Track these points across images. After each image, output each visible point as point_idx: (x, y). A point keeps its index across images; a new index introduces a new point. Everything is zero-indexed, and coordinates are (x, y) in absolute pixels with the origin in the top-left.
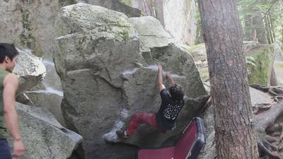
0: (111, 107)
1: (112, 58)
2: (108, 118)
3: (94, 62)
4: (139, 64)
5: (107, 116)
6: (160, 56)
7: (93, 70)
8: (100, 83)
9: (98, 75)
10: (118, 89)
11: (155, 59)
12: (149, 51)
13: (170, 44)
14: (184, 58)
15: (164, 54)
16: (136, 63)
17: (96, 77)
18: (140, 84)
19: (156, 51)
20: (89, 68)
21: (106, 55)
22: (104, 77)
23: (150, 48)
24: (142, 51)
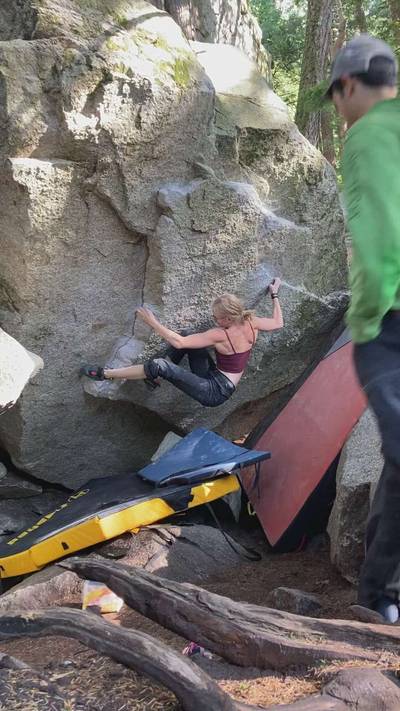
0: (114, 294)
2: (101, 326)
3: (88, 142)
4: (206, 167)
5: (98, 319)
6: (257, 156)
7: (81, 166)
8: (97, 211)
9: (94, 186)
10: (140, 241)
11: (244, 165)
12: (233, 134)
13: (285, 125)
14: (314, 171)
15: (269, 153)
16: (199, 164)
17: (89, 190)
18: (200, 232)
19: (250, 139)
20: (71, 159)
21: (124, 122)
22: (109, 194)
23: (237, 127)
24: (216, 133)
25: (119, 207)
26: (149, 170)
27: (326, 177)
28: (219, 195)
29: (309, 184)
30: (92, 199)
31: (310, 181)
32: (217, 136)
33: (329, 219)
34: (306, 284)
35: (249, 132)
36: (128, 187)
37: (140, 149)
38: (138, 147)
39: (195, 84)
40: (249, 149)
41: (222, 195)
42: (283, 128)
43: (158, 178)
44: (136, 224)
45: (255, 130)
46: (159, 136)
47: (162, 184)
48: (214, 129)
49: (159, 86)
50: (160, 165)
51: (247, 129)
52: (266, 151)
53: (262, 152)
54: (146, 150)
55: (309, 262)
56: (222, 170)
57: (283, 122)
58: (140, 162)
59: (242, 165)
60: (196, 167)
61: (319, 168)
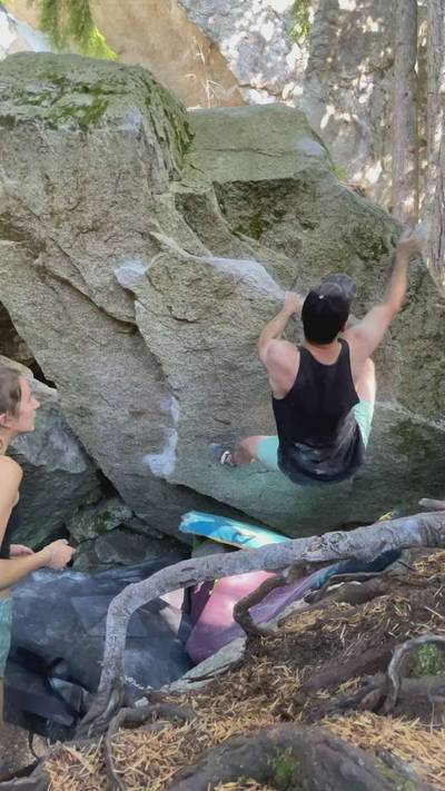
1: (60, 205)
2: (138, 414)
3: (7, 215)
4: (160, 236)
5: (132, 406)
6: (267, 224)
7: (23, 246)
8: (66, 296)
9: (44, 267)
10: (133, 330)
11: (244, 236)
12: (203, 191)
13: (304, 172)
14: (370, 238)
15: (285, 218)
16: (152, 233)
17: (43, 272)
18: (186, 321)
19: (245, 199)
20: (9, 238)
21: (34, 187)
22: (65, 276)
23: (214, 183)
24: (175, 191)
25: (82, 289)
28: (190, 273)
29: (365, 259)
31: (365, 253)
32: (177, 194)
33: (421, 311)
34: (399, 400)
35: (239, 188)
36: (79, 267)
37: (68, 219)
38: (63, 216)
39: (109, 121)
40: (249, 212)
41: (196, 272)
42: (299, 177)
43: (111, 256)
44: (110, 310)
45: (246, 184)
46: (81, 199)
47: (119, 263)
48: (175, 187)
49: (54, 131)
50: (105, 238)
51: (234, 183)
52: (280, 214)
53: (273, 216)
54: (76, 219)
55: (396, 371)
56: (197, 241)
57: (302, 168)
58: (77, 236)
59: (239, 236)
60: (152, 239)
61: (377, 233)
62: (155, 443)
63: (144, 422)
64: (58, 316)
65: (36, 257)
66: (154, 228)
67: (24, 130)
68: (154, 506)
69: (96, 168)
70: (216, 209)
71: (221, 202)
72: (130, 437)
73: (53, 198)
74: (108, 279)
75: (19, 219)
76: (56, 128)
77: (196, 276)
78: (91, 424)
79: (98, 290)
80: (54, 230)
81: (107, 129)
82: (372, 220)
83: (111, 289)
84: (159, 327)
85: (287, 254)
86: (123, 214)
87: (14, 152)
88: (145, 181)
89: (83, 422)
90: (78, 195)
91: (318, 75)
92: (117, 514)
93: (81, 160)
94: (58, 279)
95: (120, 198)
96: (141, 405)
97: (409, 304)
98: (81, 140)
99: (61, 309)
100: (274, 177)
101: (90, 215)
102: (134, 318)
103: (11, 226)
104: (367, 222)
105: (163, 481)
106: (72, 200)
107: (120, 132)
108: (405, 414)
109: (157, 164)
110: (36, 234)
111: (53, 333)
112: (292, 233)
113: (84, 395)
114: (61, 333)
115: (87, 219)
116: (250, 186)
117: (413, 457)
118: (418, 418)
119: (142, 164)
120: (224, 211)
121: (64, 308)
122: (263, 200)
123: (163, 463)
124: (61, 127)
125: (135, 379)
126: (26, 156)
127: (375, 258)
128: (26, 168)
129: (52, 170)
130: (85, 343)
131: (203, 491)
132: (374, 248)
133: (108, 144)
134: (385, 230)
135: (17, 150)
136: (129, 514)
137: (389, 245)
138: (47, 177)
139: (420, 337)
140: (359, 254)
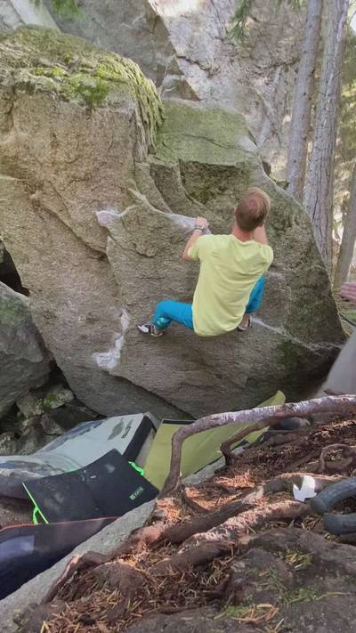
0: (95, 298)
1: (61, 158)
2: (94, 320)
3: (16, 158)
4: (137, 194)
5: (90, 314)
6: (213, 194)
7: (24, 183)
8: (52, 225)
9: (39, 201)
10: (102, 257)
11: (195, 201)
12: (172, 165)
13: (243, 163)
14: (281, 216)
15: (226, 192)
16: (130, 189)
17: (37, 205)
18: (145, 256)
19: (199, 174)
20: (12, 175)
21: (41, 141)
22: (55, 211)
23: (180, 160)
24: (151, 162)
25: (67, 222)
26: (83, 191)
27: (298, 224)
28: (154, 222)
29: (276, 229)
30: (43, 213)
31: (276, 225)
32: (152, 164)
33: (307, 269)
34: (286, 327)
35: (197, 167)
36: (68, 206)
37: (66, 170)
38: (62, 167)
39: (109, 104)
40: (201, 185)
41: (159, 222)
42: (239, 166)
43: (95, 201)
44: (87, 240)
45: (202, 165)
46: (79, 156)
47: (101, 207)
48: (150, 159)
49: (65, 103)
50: (92, 187)
51: (194, 163)
52: (223, 190)
53: (217, 189)
54: (72, 170)
55: (287, 307)
56: (161, 200)
57: (241, 160)
58: (70, 182)
59: (192, 200)
60: (129, 193)
61: (286, 213)
62: (103, 343)
63: (98, 327)
64: (42, 239)
65: (33, 193)
66: (132, 186)
67: (42, 98)
68: (94, 392)
69: (95, 136)
70: (179, 179)
71: (182, 174)
72: (84, 337)
73: (56, 152)
74: (89, 218)
75: (25, 163)
76: (68, 101)
77: (158, 225)
78: (53, 324)
79: (80, 225)
80: (53, 175)
81: (108, 109)
82: (284, 204)
83: (91, 225)
84: (124, 258)
85: (224, 218)
86: (110, 172)
87: (30, 112)
88: (130, 152)
89: (48, 323)
90: (77, 153)
91: (239, 60)
92: (61, 397)
93: (84, 128)
94: (48, 211)
95: (110, 161)
96: (96, 314)
97: (300, 263)
98: (87, 114)
99: (45, 234)
100: (222, 163)
101: (85, 169)
102: (105, 249)
103: (17, 167)
104: (281, 204)
105: (106, 373)
106: (72, 156)
107: (118, 113)
108: (288, 336)
109: (141, 141)
110: (37, 176)
111: (35, 251)
112: (229, 203)
113: (52, 301)
114: (42, 252)
115: (82, 171)
116: (205, 167)
117: (289, 367)
118: (296, 340)
119: (130, 139)
120: (184, 181)
121: (48, 234)
122: (213, 178)
123: (109, 360)
124: (72, 101)
125: (96, 294)
126: (39, 117)
127: (282, 229)
128: (38, 125)
129: (60, 131)
130: (60, 262)
131: (137, 382)
132: (283, 223)
133: (107, 120)
134: (292, 212)
135: (33, 111)
136: (71, 398)
137: (294, 223)
138: (54, 136)
139: (305, 286)
140: (273, 225)
